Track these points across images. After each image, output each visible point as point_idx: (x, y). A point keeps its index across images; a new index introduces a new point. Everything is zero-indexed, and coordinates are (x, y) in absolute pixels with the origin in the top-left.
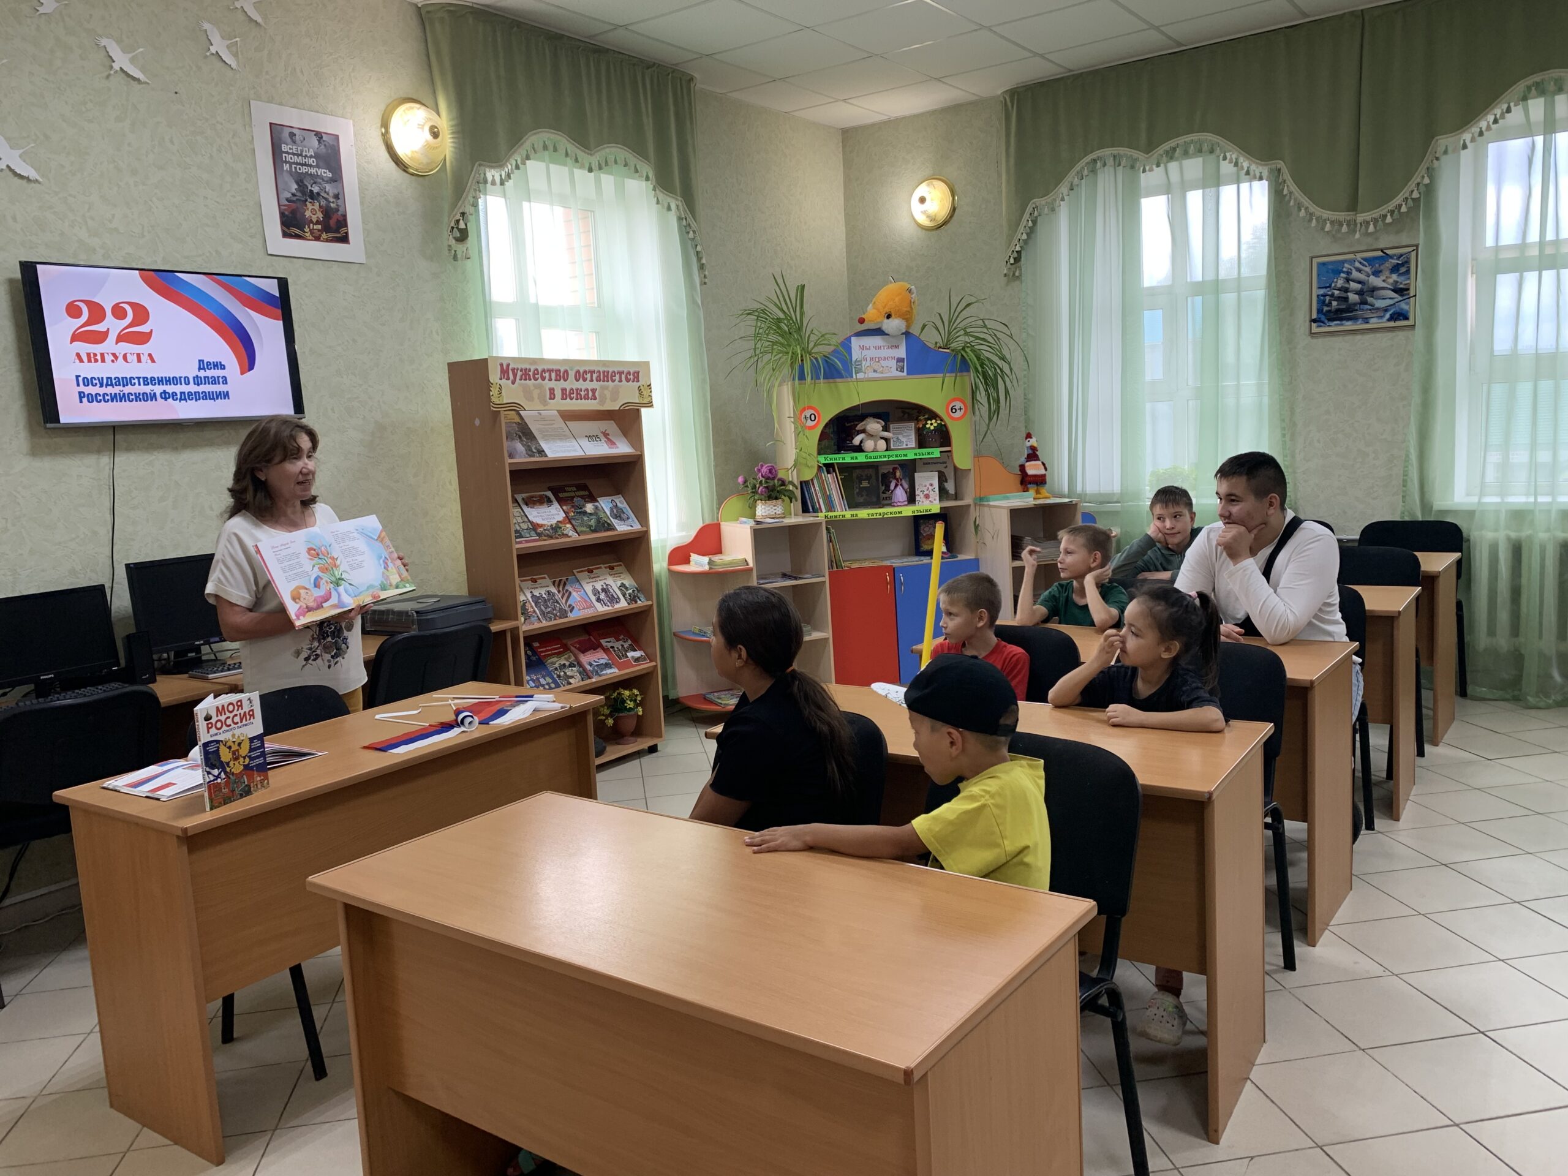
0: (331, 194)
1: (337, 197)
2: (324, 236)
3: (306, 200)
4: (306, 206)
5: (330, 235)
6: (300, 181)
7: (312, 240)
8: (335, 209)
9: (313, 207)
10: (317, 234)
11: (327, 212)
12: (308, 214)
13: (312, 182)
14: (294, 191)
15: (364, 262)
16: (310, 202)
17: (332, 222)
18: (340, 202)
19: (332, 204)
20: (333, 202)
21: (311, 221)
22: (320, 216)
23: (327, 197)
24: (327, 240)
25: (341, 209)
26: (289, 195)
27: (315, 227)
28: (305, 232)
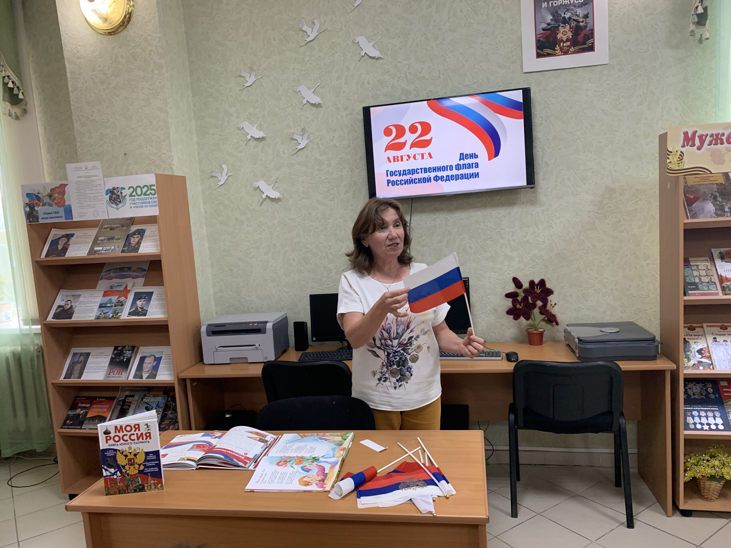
0: (581, 15)
1: (586, 16)
2: (572, 49)
3: (559, 26)
4: (559, 30)
5: (577, 48)
6: (555, 13)
7: (561, 55)
8: (584, 26)
9: (564, 30)
10: (566, 49)
11: (577, 30)
12: (559, 36)
13: (565, 10)
14: (549, 21)
15: (608, 63)
16: (562, 27)
17: (580, 38)
18: (588, 20)
19: (581, 24)
20: (582, 22)
21: (562, 41)
22: (570, 35)
23: (578, 18)
24: (574, 53)
25: (589, 26)
26: (544, 26)
27: (565, 44)
28: (555, 50)
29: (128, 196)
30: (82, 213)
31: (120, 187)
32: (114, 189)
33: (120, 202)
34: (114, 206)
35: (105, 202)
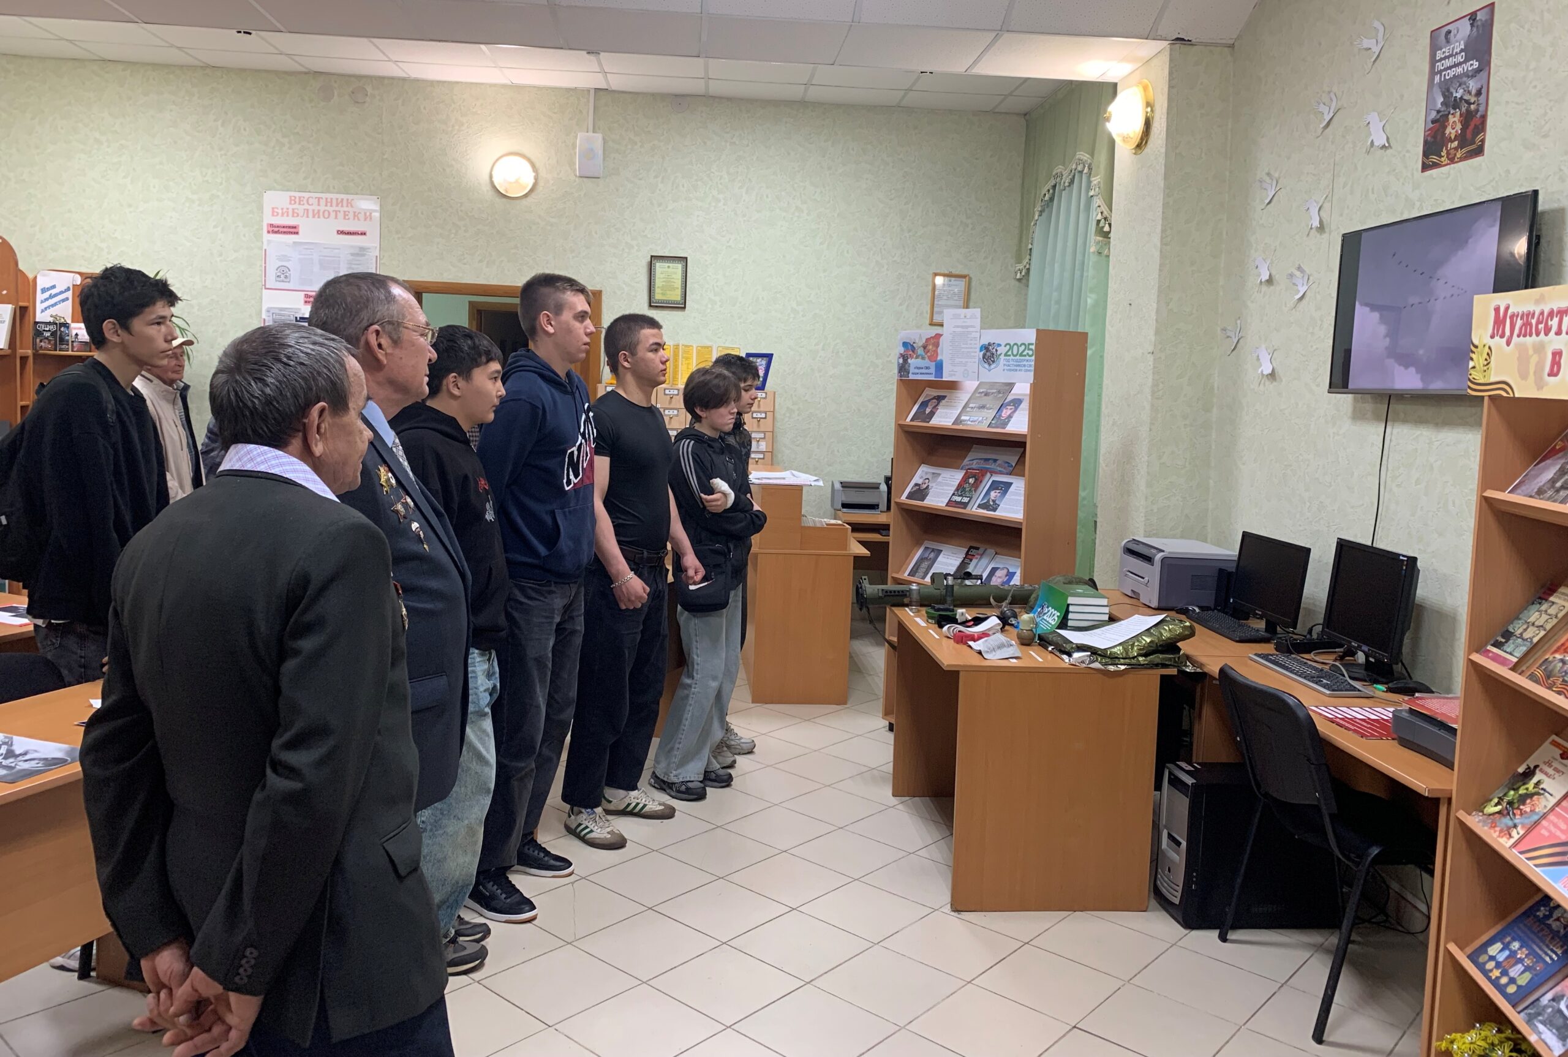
29: (1003, 355)
30: (953, 371)
31: (996, 342)
32: (989, 344)
33: (993, 362)
34: (986, 366)
35: (977, 360)
